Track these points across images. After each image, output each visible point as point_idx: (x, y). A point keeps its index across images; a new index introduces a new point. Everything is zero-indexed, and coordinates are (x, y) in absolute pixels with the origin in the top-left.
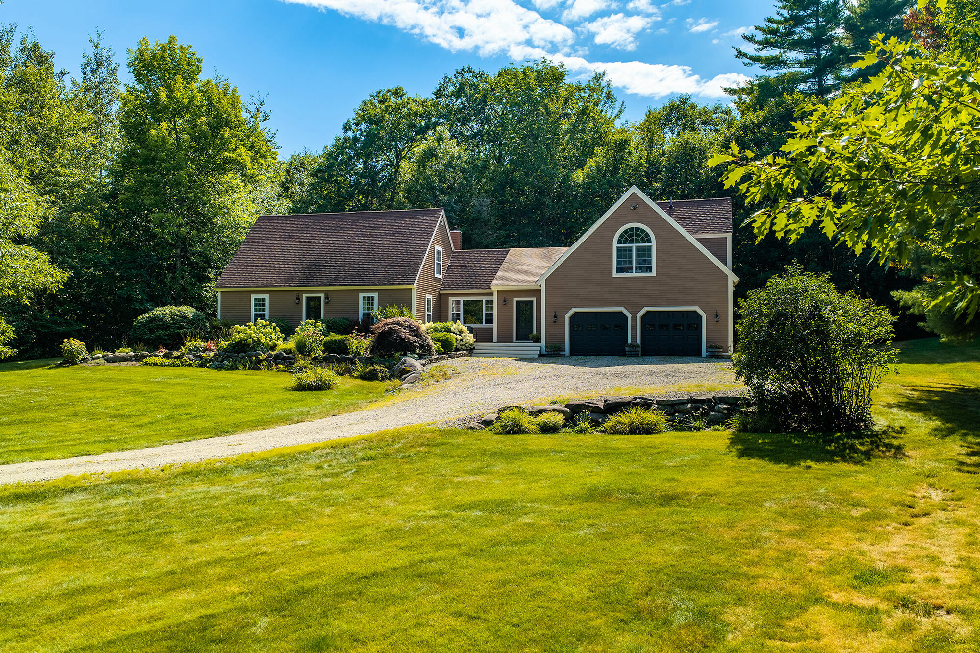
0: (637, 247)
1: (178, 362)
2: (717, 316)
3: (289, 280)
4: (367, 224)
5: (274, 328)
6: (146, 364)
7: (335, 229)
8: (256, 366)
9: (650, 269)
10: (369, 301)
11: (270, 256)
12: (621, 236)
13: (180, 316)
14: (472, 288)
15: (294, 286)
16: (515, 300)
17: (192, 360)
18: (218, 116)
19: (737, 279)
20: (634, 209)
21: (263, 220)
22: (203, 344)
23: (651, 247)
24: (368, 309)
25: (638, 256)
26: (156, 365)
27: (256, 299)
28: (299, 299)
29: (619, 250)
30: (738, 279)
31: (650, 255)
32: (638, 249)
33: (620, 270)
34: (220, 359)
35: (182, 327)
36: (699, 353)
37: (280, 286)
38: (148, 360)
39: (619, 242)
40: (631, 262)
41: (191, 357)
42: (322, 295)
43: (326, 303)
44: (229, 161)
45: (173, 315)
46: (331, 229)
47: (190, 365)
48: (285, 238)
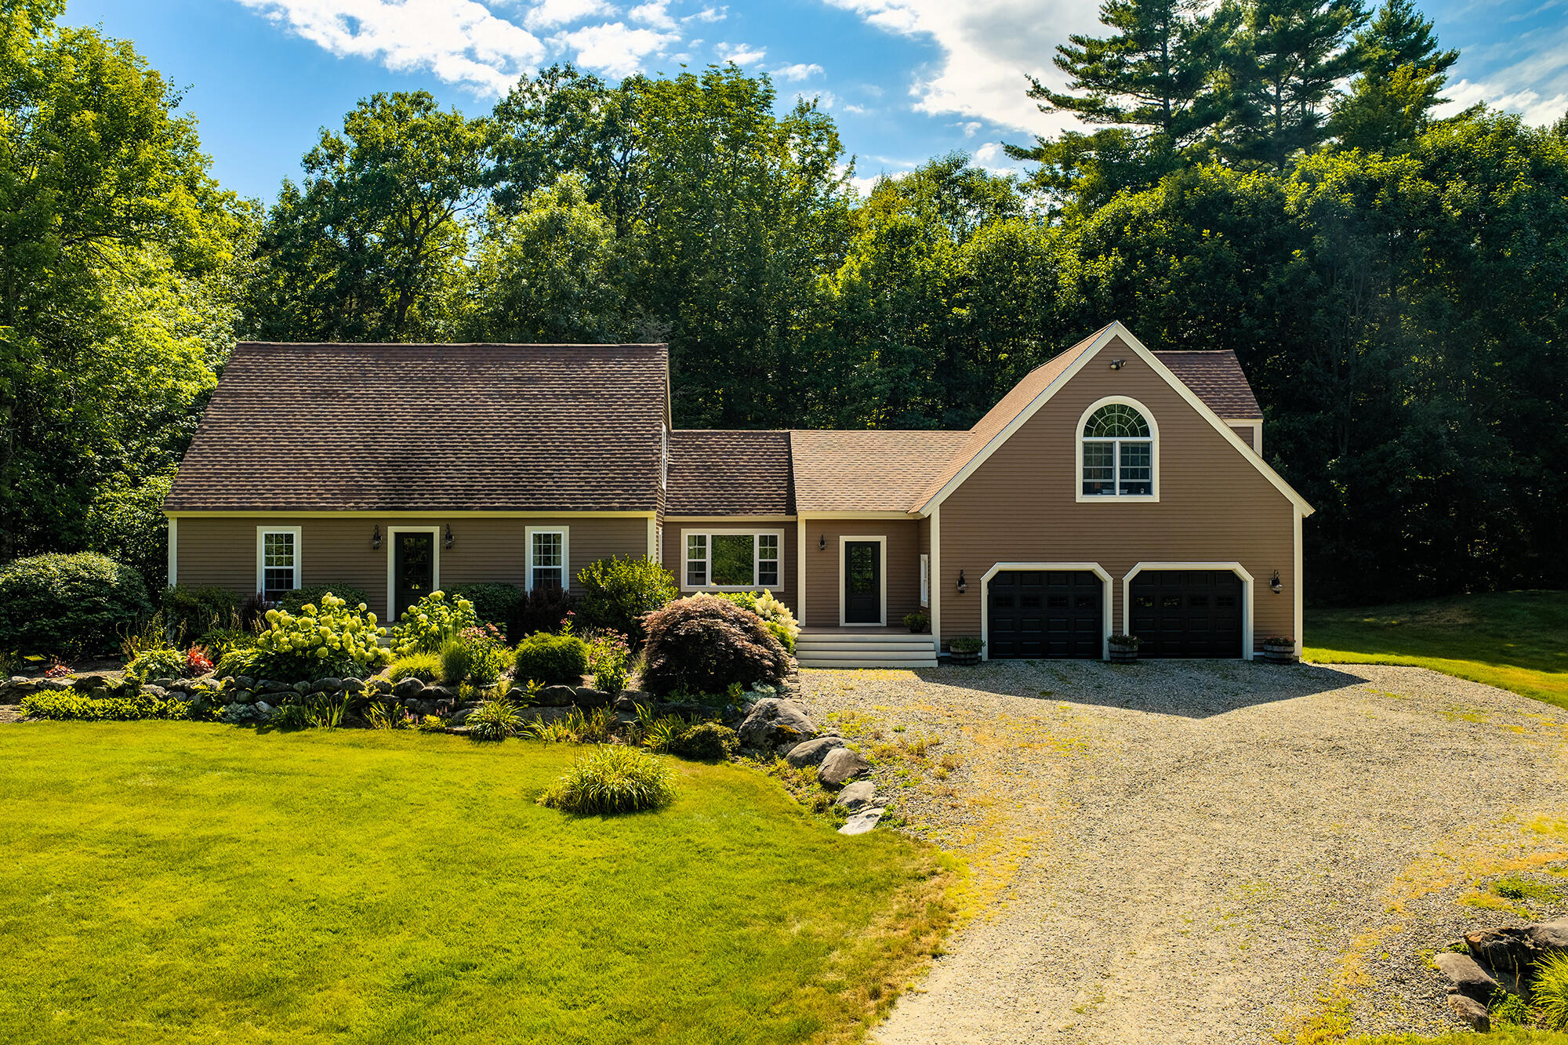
0: (1122, 443)
1: (127, 705)
2: (1276, 582)
3: (354, 493)
4: (505, 372)
5: (364, 615)
6: (36, 713)
7: (433, 379)
8: (356, 715)
9: (1148, 489)
10: (547, 547)
11: (288, 436)
12: (1092, 421)
13: (90, 581)
14: (734, 511)
15: (370, 509)
16: (843, 539)
17: (165, 699)
18: (118, 114)
19: (1307, 510)
20: (1118, 368)
21: (249, 353)
22: (178, 656)
23: (1149, 444)
24: (547, 561)
25: (1123, 461)
26: (69, 715)
27: (268, 538)
28: (379, 537)
29: (1087, 447)
30: (1312, 511)
31: (1147, 460)
32: (1125, 448)
33: (1088, 489)
34: (243, 695)
35: (96, 608)
36: (1237, 652)
37: (334, 509)
38: (39, 699)
39: (1088, 432)
40: (1109, 473)
41: (160, 690)
42: (436, 530)
43: (446, 548)
44: (146, 216)
45: (72, 578)
46: (423, 379)
47: (162, 714)
48: (315, 396)
